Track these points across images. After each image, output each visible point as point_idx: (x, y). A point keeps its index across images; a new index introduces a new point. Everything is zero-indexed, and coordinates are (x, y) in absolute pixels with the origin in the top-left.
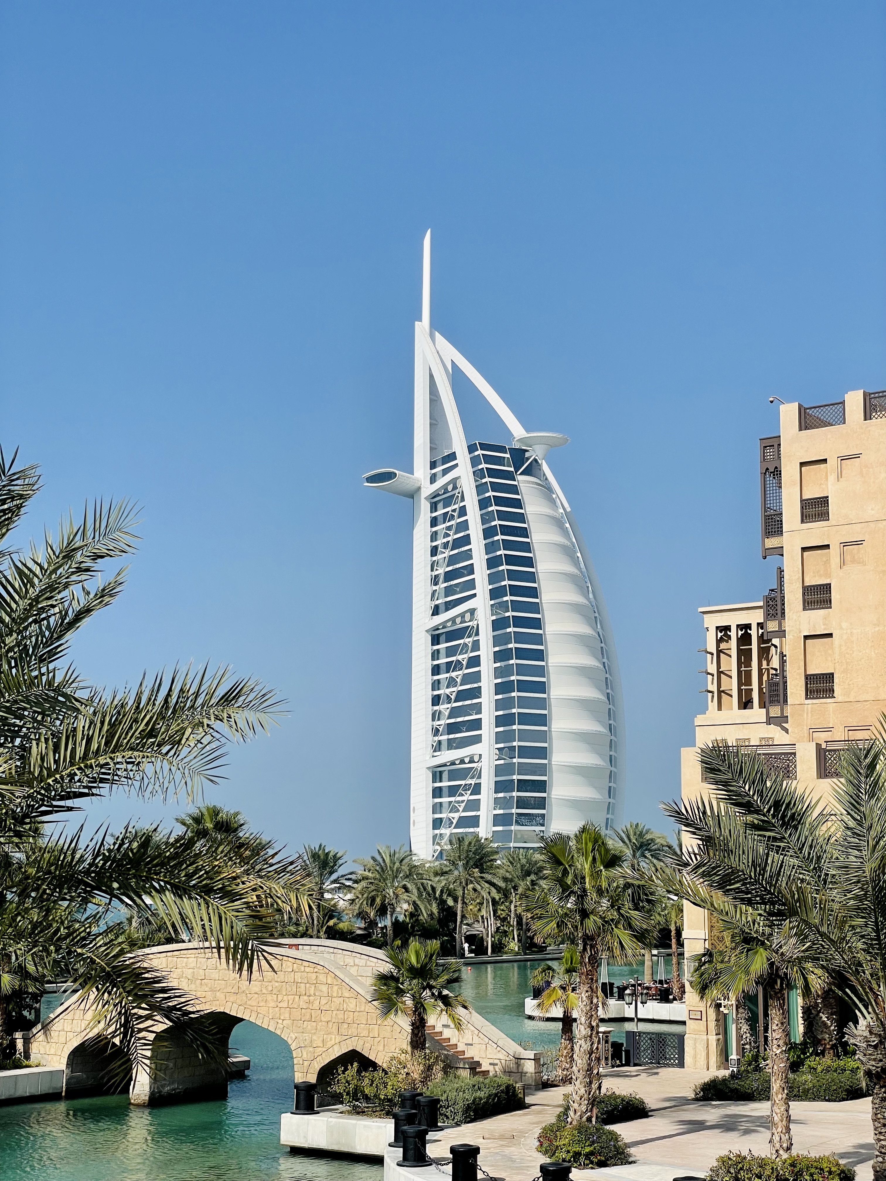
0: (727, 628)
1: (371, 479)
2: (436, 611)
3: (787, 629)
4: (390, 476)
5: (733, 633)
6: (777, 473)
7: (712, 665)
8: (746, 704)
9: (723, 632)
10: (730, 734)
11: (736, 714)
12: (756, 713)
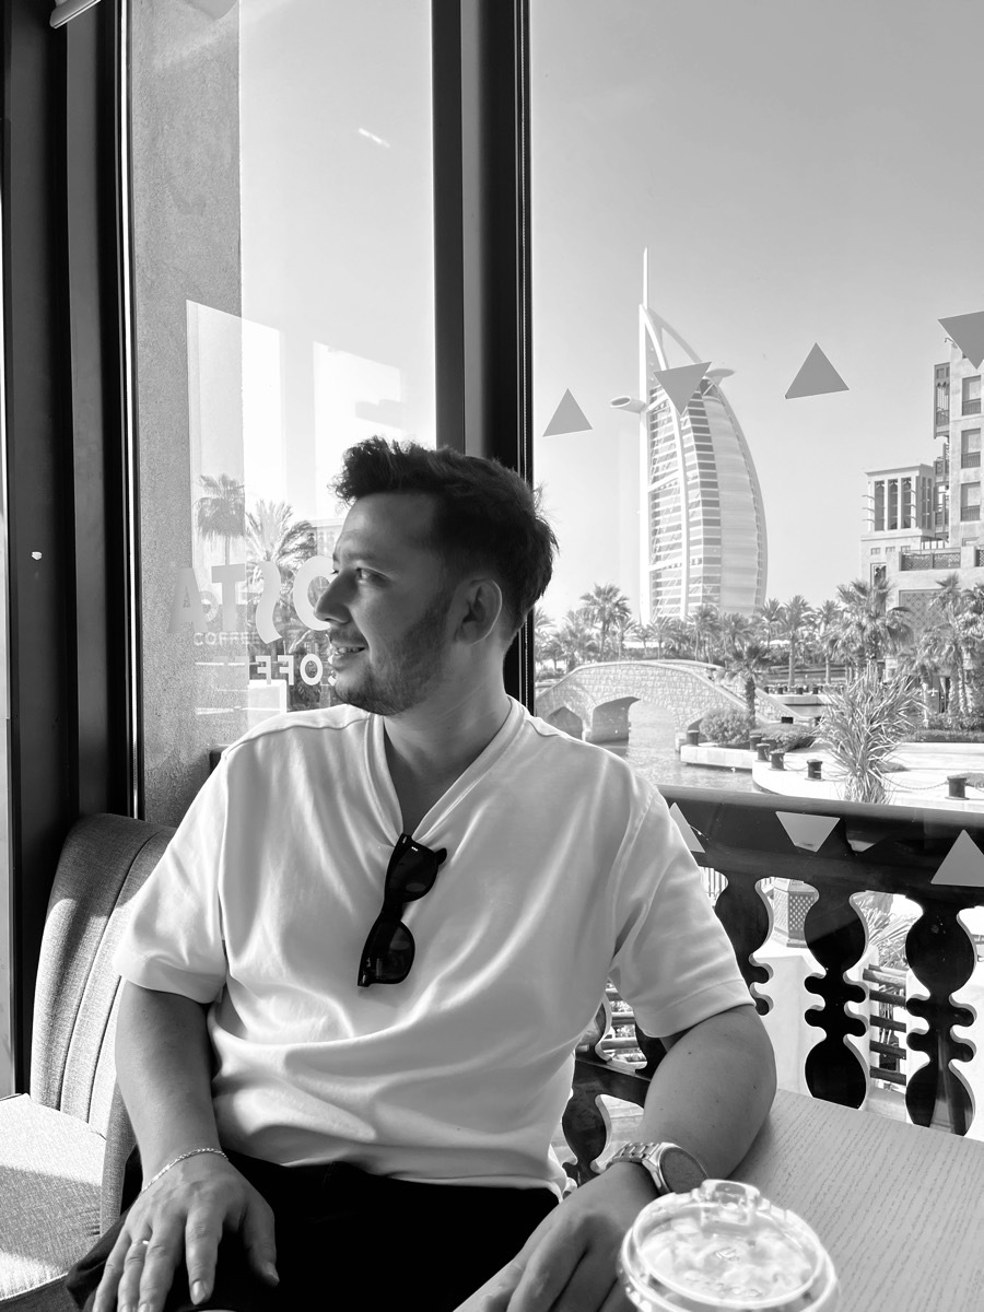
0: (882, 482)
1: (616, 403)
2: (655, 479)
3: (950, 480)
4: (626, 400)
5: (886, 486)
6: (946, 385)
7: (871, 504)
8: (893, 526)
9: (879, 484)
10: (883, 545)
11: (887, 533)
12: (900, 531)
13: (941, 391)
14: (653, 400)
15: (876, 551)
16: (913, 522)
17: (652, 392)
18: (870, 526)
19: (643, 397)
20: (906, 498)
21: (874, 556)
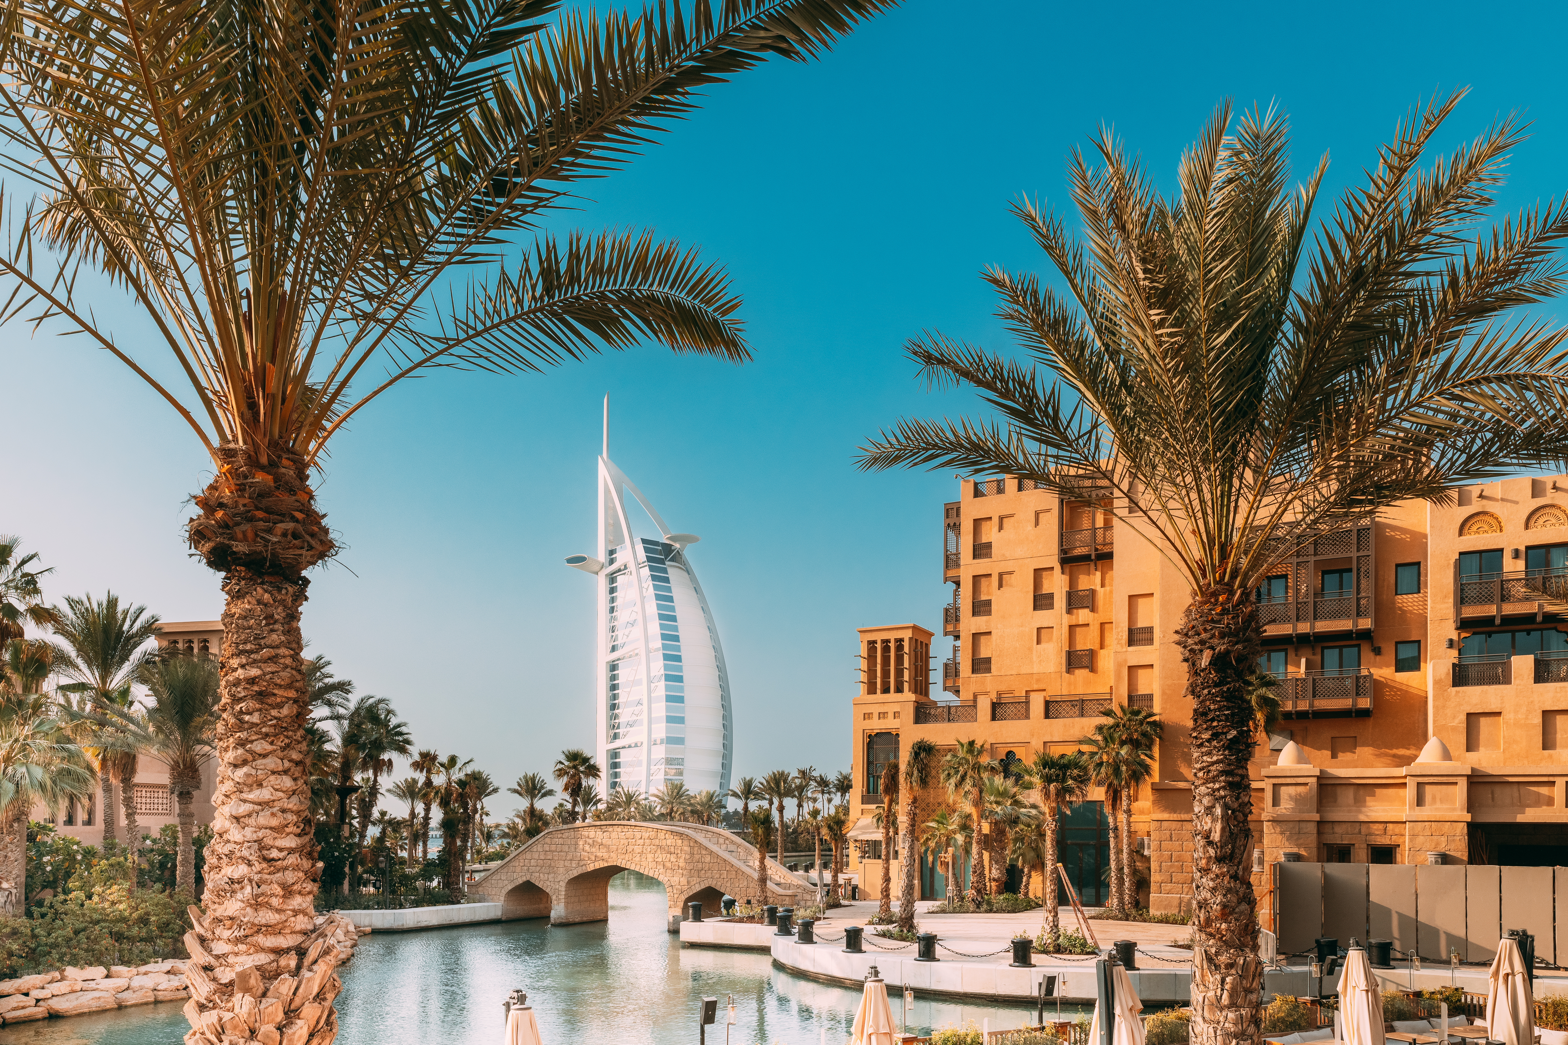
0: (876, 642)
1: (571, 561)
2: (614, 649)
3: (961, 629)
4: (583, 559)
5: (879, 646)
6: (956, 527)
7: (864, 665)
8: (886, 690)
9: (872, 644)
10: (875, 710)
11: (879, 697)
12: (892, 696)
13: (951, 535)
14: (612, 562)
15: (867, 716)
16: (906, 685)
17: (612, 552)
18: (863, 688)
19: (602, 557)
20: (899, 659)
21: (867, 721)
